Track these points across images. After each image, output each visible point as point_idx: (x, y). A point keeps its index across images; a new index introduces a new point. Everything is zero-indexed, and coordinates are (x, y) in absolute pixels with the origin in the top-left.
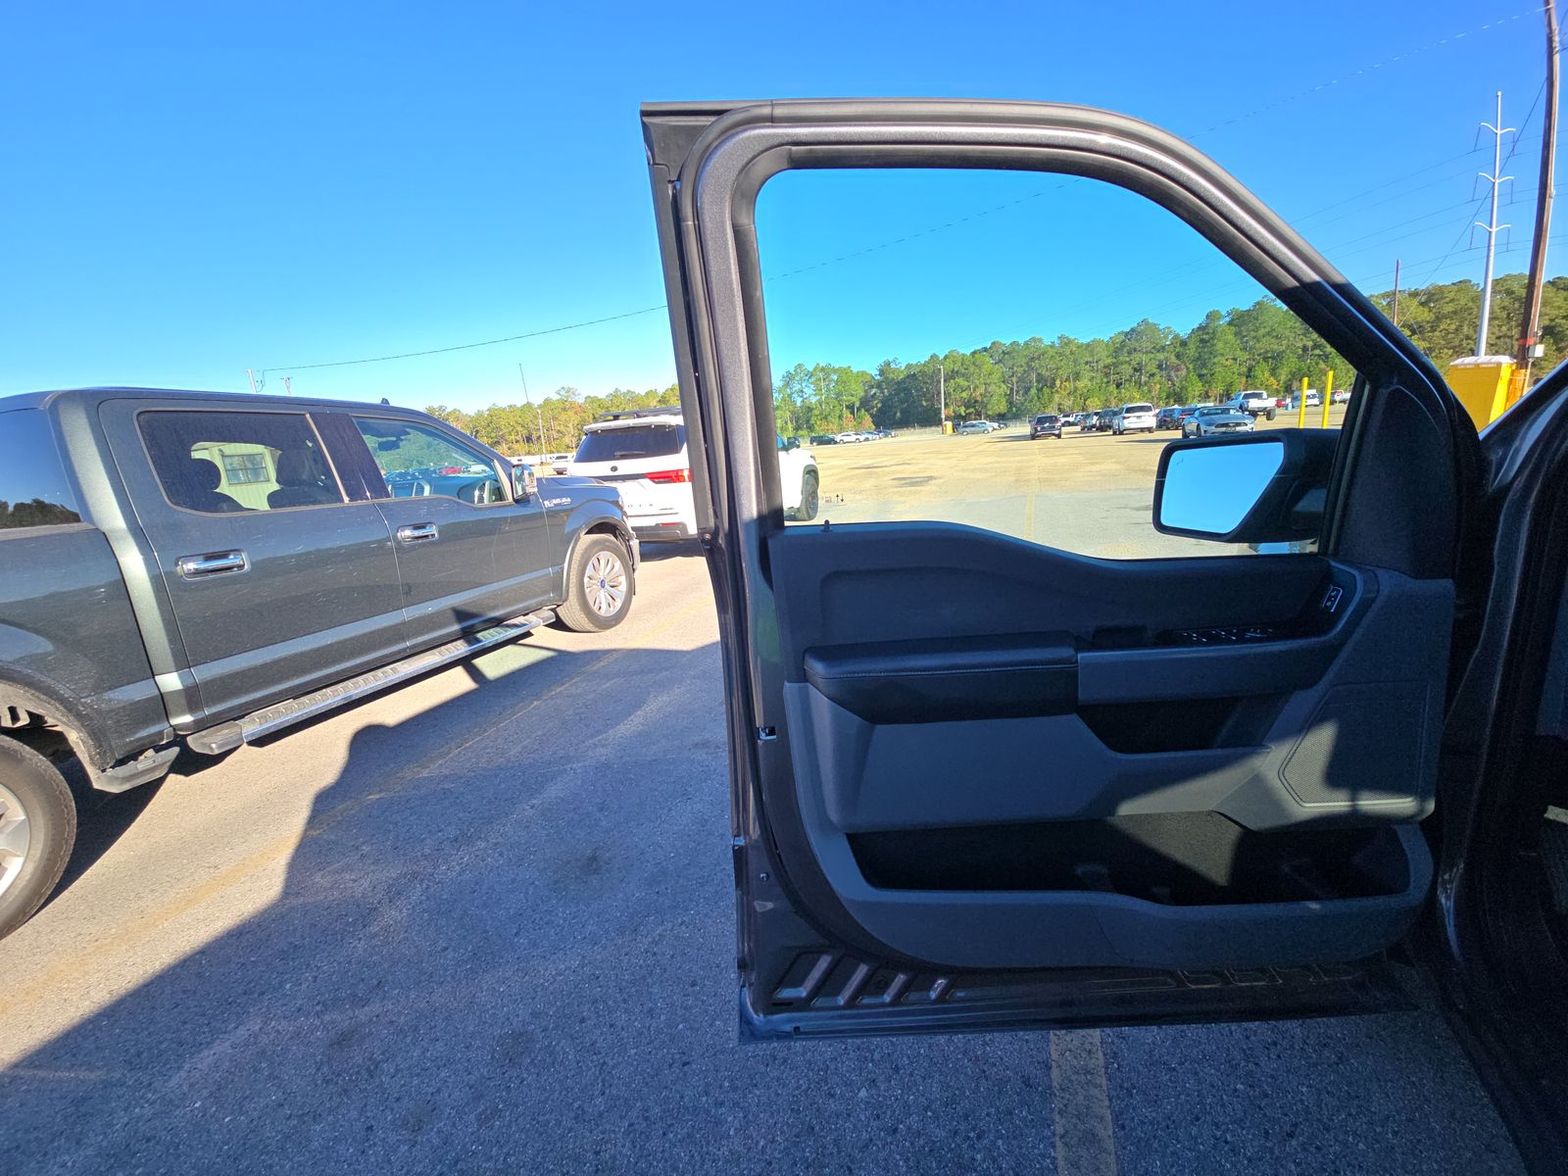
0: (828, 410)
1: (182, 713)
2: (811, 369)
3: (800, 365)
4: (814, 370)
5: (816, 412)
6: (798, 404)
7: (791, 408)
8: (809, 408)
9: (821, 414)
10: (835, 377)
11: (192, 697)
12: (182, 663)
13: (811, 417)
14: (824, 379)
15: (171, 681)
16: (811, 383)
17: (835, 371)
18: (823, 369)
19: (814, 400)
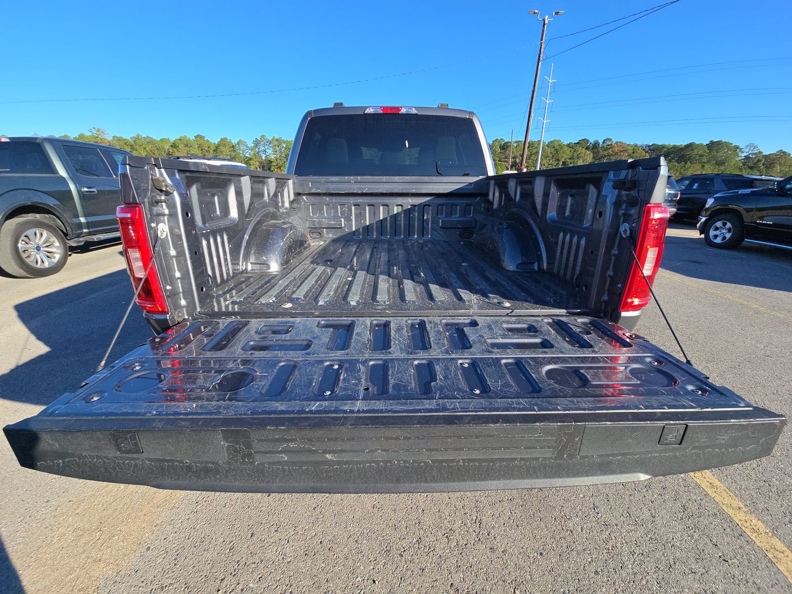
0: (281, 163)
1: (85, 229)
2: (270, 139)
3: (263, 136)
4: (272, 140)
5: (274, 164)
6: (264, 158)
7: (260, 160)
8: (270, 161)
9: (277, 165)
10: (285, 146)
11: (89, 225)
12: (85, 216)
13: (271, 166)
14: (278, 146)
15: (83, 220)
16: (271, 147)
17: (284, 142)
18: (277, 140)
19: (273, 157)
